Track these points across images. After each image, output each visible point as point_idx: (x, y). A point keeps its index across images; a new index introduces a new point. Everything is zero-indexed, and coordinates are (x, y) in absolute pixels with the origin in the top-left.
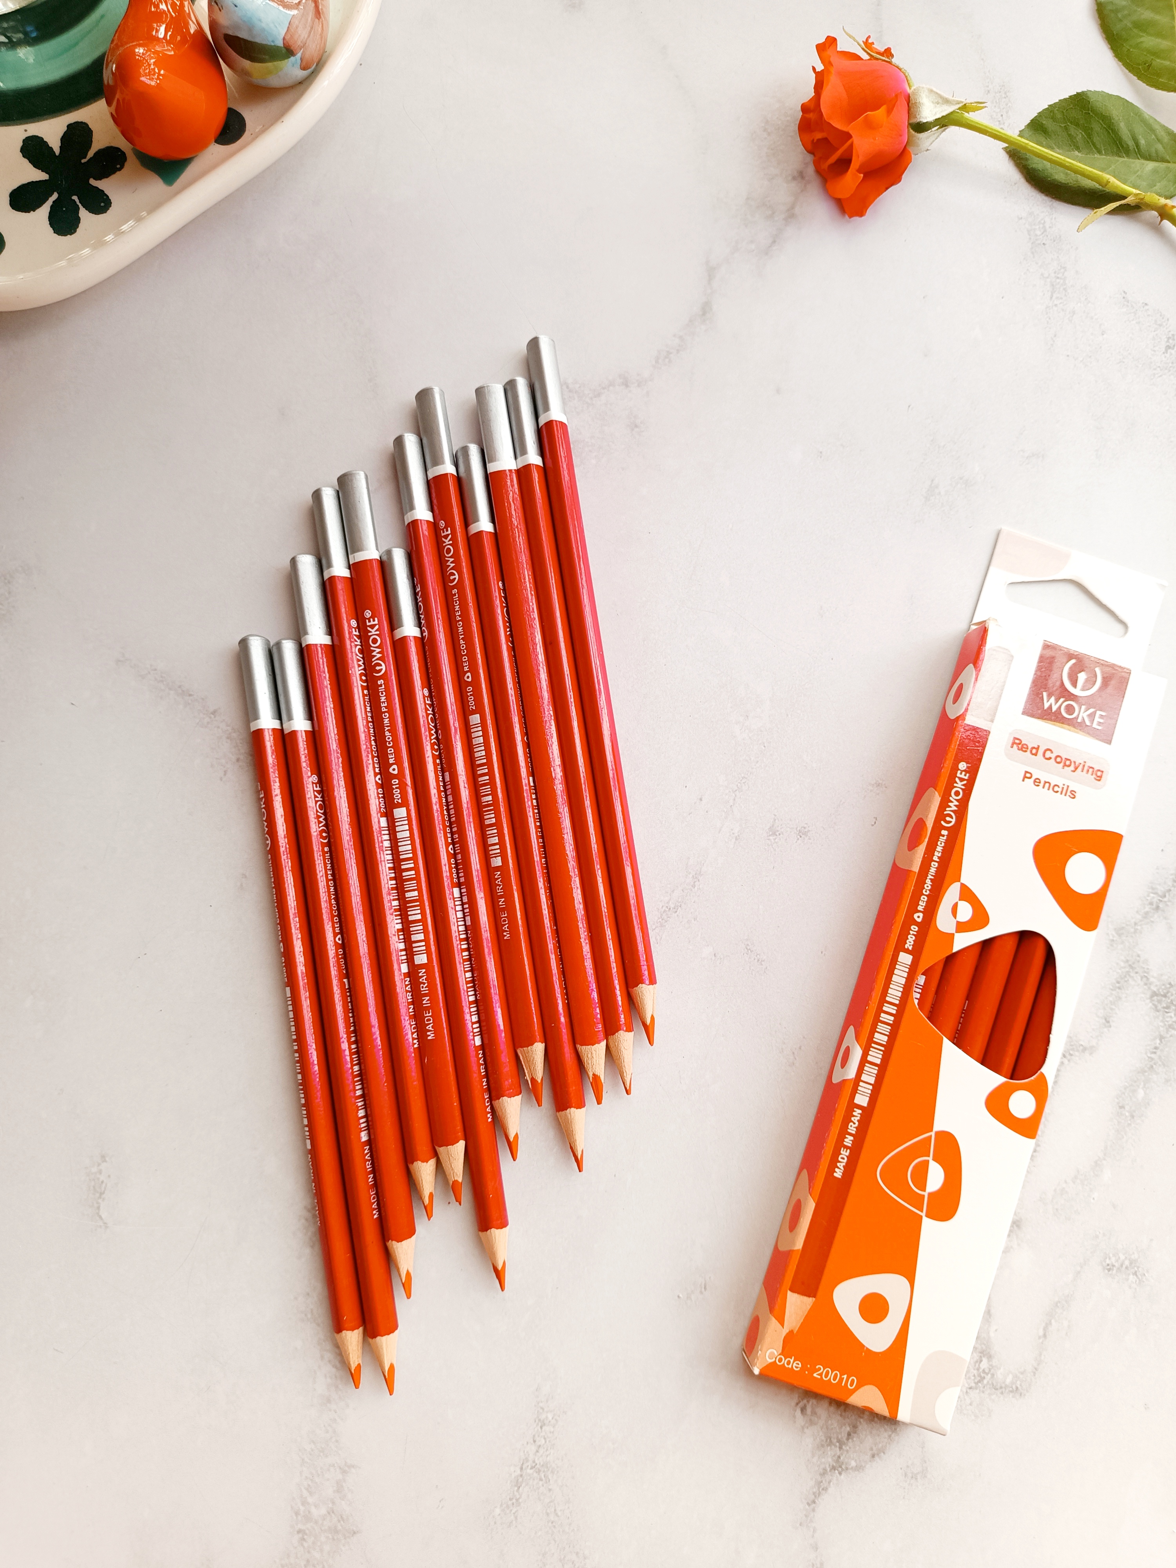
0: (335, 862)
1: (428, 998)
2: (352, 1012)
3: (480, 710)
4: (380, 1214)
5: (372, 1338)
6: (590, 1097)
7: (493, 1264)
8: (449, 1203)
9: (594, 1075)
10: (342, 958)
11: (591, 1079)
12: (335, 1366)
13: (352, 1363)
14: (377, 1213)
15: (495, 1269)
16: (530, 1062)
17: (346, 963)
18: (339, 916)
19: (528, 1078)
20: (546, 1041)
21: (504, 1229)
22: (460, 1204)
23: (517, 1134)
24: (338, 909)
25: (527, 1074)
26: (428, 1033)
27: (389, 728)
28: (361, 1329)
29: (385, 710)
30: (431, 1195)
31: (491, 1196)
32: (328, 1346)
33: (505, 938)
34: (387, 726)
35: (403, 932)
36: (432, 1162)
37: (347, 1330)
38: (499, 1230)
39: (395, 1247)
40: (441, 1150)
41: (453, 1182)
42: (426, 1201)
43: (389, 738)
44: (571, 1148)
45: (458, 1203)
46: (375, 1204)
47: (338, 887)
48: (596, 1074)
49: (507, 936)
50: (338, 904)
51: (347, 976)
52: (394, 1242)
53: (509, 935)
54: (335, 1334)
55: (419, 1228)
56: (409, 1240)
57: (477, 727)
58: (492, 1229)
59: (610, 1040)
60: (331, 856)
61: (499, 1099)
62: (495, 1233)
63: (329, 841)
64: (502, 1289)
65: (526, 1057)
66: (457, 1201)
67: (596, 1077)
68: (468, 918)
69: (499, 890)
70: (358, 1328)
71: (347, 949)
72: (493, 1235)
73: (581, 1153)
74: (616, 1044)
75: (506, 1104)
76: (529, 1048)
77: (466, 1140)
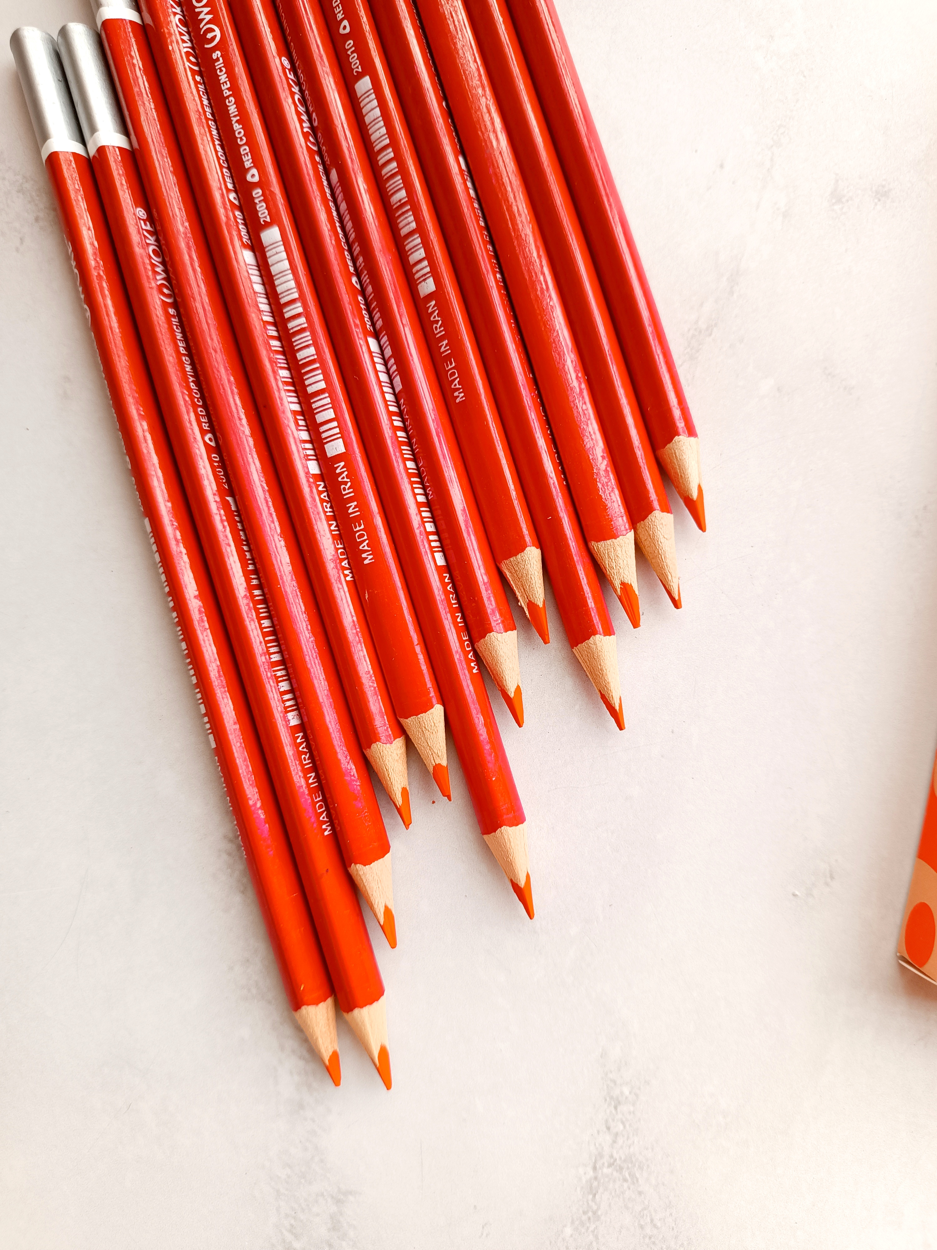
0: (187, 330)
1: (355, 503)
2: (248, 545)
3: (369, 69)
4: (333, 829)
5: (348, 1012)
6: (620, 617)
7: (511, 881)
8: (434, 802)
9: (623, 584)
10: (219, 467)
11: (619, 590)
12: (301, 1057)
13: (323, 1050)
14: (329, 828)
15: (516, 888)
16: (522, 579)
17: (226, 475)
18: (205, 406)
19: (522, 603)
20: (540, 544)
21: (520, 826)
22: (450, 799)
23: (518, 687)
24: (203, 397)
25: (519, 598)
26: (364, 555)
27: (238, 118)
28: (330, 1001)
29: (229, 93)
30: (405, 792)
31: (494, 779)
32: (288, 1030)
33: (458, 400)
34: (235, 116)
35: (303, 415)
36: (399, 744)
37: (308, 1004)
38: (514, 828)
39: (361, 873)
40: (410, 723)
41: (434, 767)
42: (399, 801)
43: (239, 133)
44: (603, 697)
45: (446, 798)
46: (324, 815)
47: (198, 366)
48: (626, 581)
49: (460, 396)
50: (200, 390)
51: (231, 492)
52: (359, 867)
53: (463, 394)
54: (293, 1012)
55: (394, 843)
56: (381, 860)
57: (368, 96)
58: (503, 828)
59: (639, 531)
60: (181, 321)
61: (484, 637)
62: (508, 832)
63: (175, 300)
64: (530, 914)
65: (514, 572)
66: (444, 795)
67: (625, 587)
68: (397, 380)
69: (439, 330)
70: (325, 1000)
71: (225, 454)
72: (506, 837)
73: (619, 701)
74: (651, 533)
75: (496, 643)
76: (519, 556)
77: (444, 705)
